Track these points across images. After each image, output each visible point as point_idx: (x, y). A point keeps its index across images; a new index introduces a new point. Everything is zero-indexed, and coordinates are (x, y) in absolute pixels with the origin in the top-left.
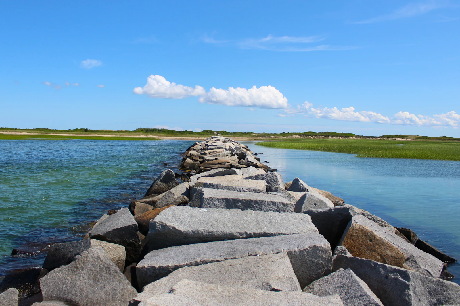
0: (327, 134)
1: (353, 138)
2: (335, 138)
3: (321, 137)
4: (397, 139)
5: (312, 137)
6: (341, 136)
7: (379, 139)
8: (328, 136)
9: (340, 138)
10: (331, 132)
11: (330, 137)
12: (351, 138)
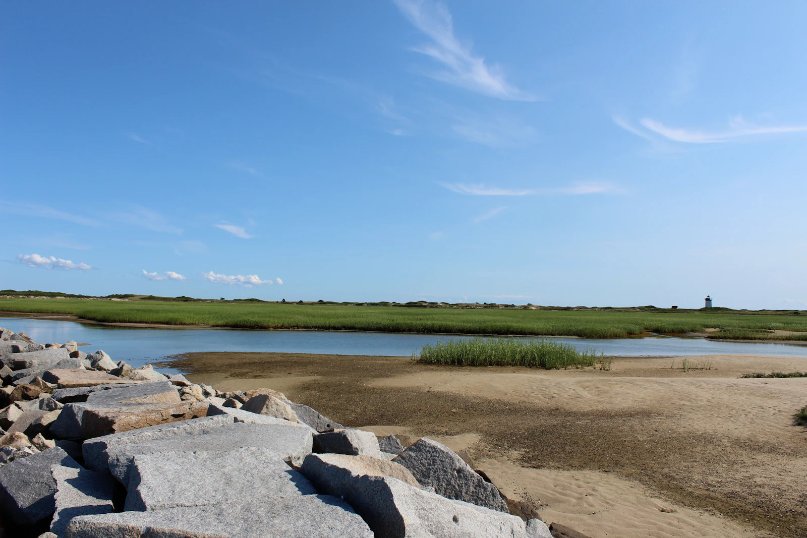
0: (29, 294)
1: (61, 298)
2: (38, 297)
3: (21, 296)
4: (112, 299)
5: (8, 297)
6: (46, 296)
7: (92, 299)
8: (30, 295)
9: (45, 297)
10: (35, 290)
11: (32, 297)
12: (59, 297)
